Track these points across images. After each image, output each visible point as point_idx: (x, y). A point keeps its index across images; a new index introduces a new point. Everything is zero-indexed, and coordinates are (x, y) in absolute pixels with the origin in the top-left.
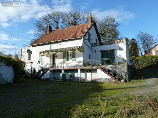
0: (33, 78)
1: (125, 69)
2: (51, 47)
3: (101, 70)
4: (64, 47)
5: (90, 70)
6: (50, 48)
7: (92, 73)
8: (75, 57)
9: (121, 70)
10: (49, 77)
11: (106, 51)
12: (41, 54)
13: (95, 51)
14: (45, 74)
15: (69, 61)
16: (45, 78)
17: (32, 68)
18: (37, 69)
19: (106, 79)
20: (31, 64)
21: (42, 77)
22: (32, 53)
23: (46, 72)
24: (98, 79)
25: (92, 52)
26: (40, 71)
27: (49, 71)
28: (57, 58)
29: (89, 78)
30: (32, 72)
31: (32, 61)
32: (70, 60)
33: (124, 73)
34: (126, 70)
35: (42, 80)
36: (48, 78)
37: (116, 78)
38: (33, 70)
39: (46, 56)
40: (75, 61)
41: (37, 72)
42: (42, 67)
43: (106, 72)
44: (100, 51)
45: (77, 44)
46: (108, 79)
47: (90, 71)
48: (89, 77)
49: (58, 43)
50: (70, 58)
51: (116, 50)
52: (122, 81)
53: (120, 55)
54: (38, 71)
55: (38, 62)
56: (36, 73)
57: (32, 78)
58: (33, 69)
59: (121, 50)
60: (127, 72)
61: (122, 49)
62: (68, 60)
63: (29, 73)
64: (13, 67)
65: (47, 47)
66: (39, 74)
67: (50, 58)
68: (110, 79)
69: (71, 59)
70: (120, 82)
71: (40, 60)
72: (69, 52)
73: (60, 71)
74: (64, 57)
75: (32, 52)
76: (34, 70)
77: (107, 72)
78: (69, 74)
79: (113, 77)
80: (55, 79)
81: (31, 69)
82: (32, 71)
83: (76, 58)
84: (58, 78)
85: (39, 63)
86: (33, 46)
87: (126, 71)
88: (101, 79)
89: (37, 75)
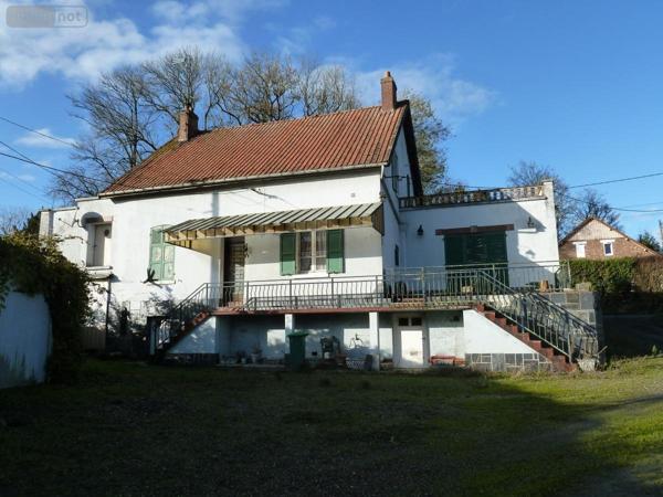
0: (119, 353)
1: (586, 314)
2: (215, 205)
3: (487, 316)
4: (286, 208)
5: (417, 316)
6: (210, 208)
7: (432, 330)
8: (343, 257)
9: (566, 314)
10: (213, 352)
11: (466, 232)
12: (172, 239)
13: (420, 231)
14: (194, 336)
15: (310, 274)
16: (192, 355)
17: (109, 302)
18: (140, 312)
19: (510, 358)
20: (105, 285)
21: (176, 351)
22: (107, 233)
23: (199, 324)
24: (468, 356)
25: (404, 234)
26: (153, 321)
27: (212, 322)
28: (246, 259)
29: (412, 354)
30: (109, 327)
31: (111, 268)
32: (313, 267)
33: (581, 330)
34: (591, 314)
35: (172, 363)
36: (206, 355)
37: (556, 353)
38: (113, 312)
39: (188, 245)
40: (344, 272)
41: (139, 327)
42: (165, 299)
43: (509, 322)
44: (439, 232)
45: (353, 195)
46: (519, 356)
47: (419, 320)
48: (412, 347)
49: (257, 189)
50: (314, 260)
51: (511, 227)
52: (587, 364)
53: (530, 252)
54: (143, 322)
55: (146, 277)
56: (134, 331)
57: (112, 354)
58: (118, 312)
59: (534, 230)
60: (594, 323)
61: (539, 227)
62: (304, 267)
63: (95, 329)
64: (47, 300)
65: (196, 207)
66: (148, 336)
67: (209, 258)
68: (528, 356)
69: (319, 262)
70: (575, 370)
71: (157, 268)
72: (309, 233)
73: (276, 320)
74: (285, 256)
75: (110, 224)
76: (125, 314)
77: (515, 324)
78: (314, 332)
79: (544, 345)
80: (243, 360)
81: (104, 308)
82: (108, 320)
83: (348, 261)
84: (258, 352)
85: (151, 279)
86: (118, 199)
87: (591, 321)
88: (487, 357)
89: (136, 340)
